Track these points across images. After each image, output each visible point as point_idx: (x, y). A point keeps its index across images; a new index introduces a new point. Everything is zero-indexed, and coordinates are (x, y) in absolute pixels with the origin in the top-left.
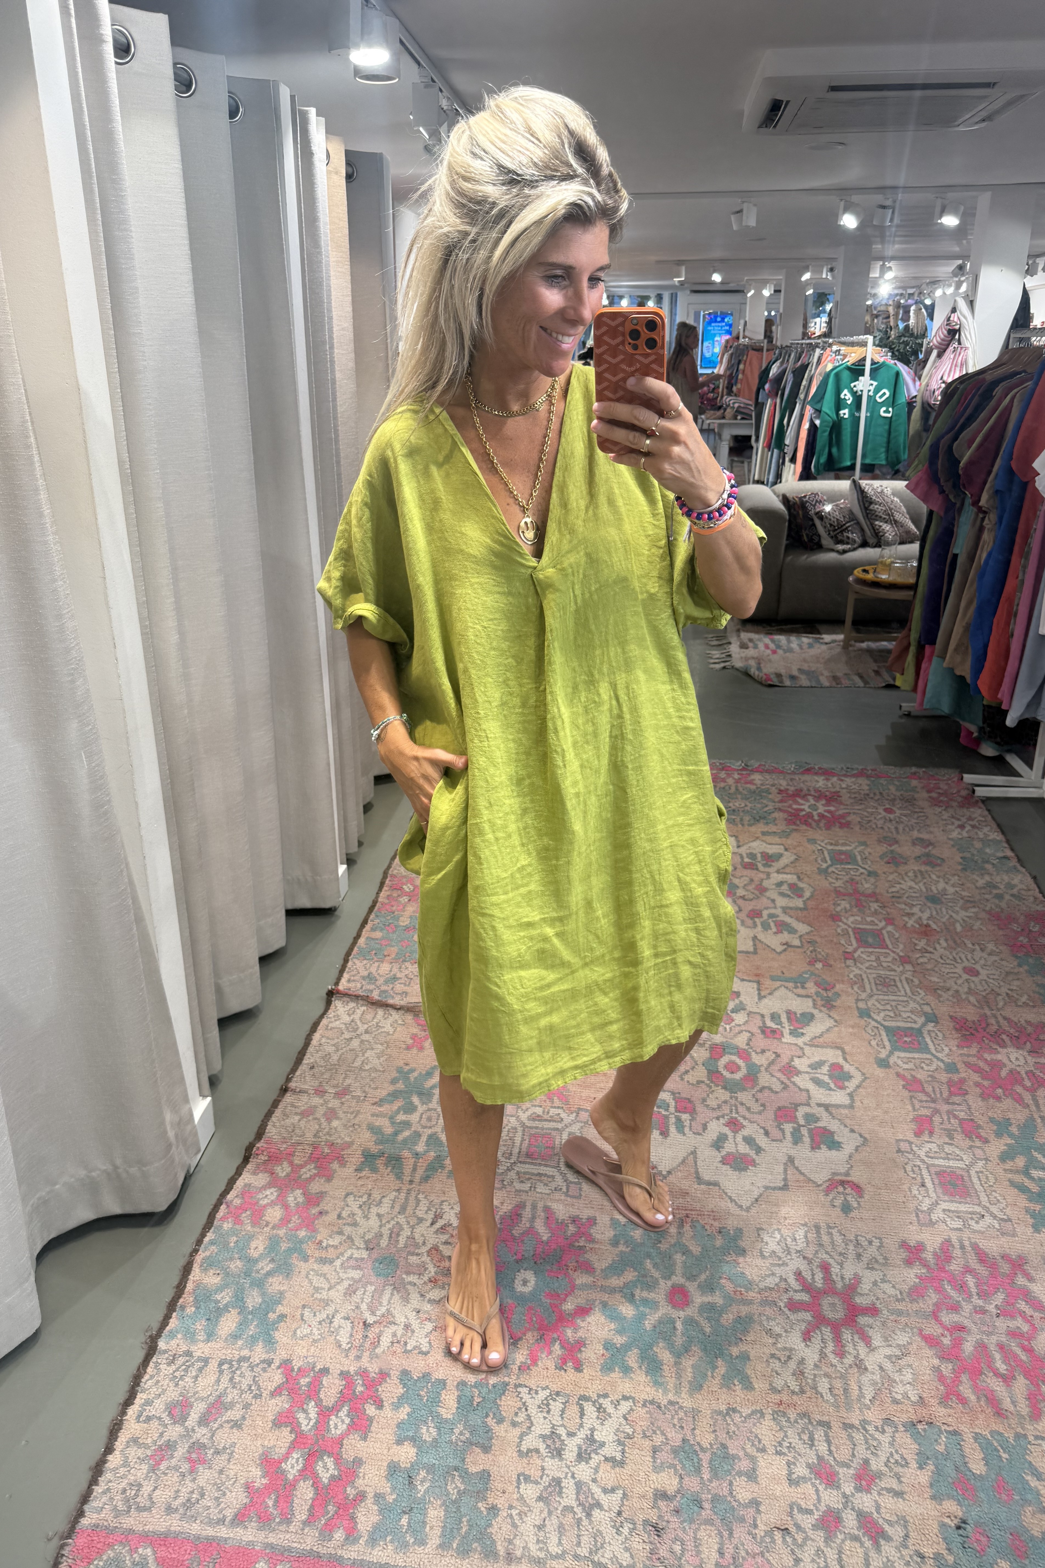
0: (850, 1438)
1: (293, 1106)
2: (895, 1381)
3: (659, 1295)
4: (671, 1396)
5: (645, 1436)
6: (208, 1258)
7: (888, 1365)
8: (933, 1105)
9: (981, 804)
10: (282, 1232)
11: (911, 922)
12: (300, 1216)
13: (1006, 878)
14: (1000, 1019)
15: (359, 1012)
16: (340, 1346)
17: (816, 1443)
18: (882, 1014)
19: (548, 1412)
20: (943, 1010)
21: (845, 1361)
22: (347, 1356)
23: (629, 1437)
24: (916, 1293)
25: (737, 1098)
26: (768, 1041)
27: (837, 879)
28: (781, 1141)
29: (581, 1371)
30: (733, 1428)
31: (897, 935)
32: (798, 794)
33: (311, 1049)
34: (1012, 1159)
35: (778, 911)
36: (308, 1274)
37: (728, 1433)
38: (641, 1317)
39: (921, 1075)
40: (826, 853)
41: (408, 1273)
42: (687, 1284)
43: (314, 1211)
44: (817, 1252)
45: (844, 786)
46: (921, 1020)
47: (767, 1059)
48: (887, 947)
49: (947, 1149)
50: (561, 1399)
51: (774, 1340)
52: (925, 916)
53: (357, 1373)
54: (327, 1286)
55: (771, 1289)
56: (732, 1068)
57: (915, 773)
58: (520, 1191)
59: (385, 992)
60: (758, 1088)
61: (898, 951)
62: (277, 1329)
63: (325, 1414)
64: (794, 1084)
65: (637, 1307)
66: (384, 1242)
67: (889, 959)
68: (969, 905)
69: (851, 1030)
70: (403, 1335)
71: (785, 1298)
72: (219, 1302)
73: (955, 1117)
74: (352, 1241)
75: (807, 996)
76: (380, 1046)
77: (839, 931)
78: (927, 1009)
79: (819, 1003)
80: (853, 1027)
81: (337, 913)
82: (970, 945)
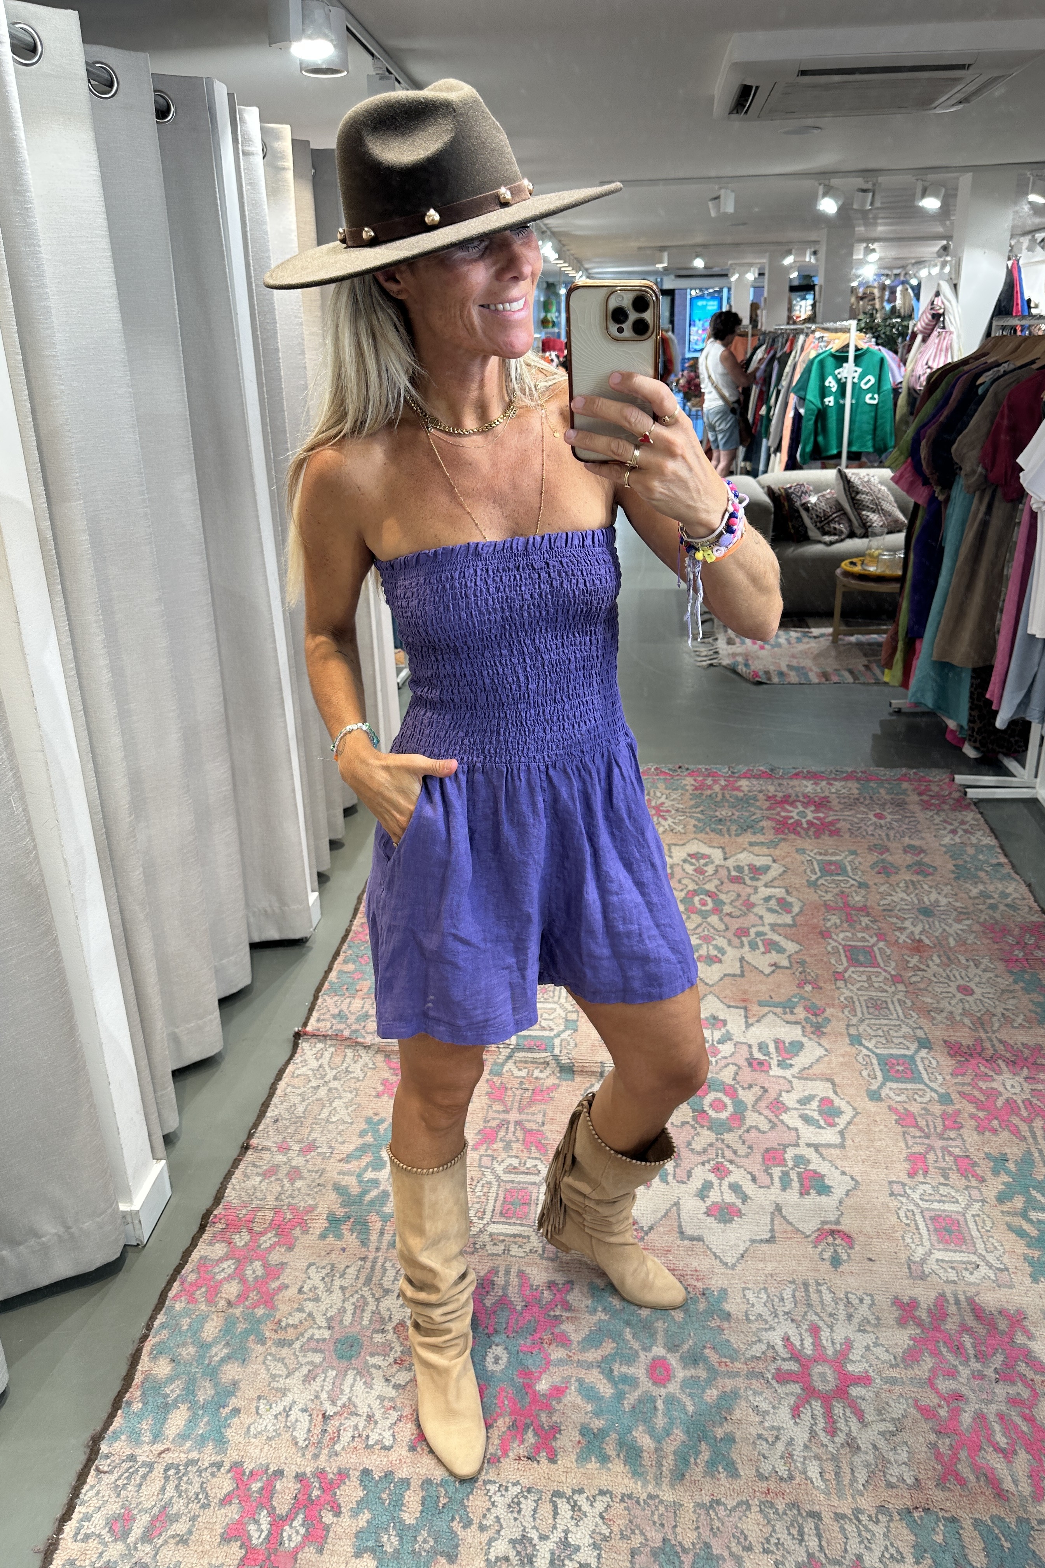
0: (843, 1529)
1: (255, 1165)
2: (889, 1462)
3: (639, 1371)
4: (650, 1488)
5: (623, 1537)
6: (158, 1344)
7: (882, 1443)
8: (927, 1141)
9: (973, 807)
10: (238, 1311)
11: (903, 938)
12: (258, 1292)
13: (1000, 886)
14: (996, 1042)
15: (327, 1055)
16: (296, 1443)
17: (806, 1537)
18: (874, 1041)
19: (519, 1512)
20: (938, 1034)
21: (837, 1439)
22: (303, 1455)
23: (605, 1539)
24: (911, 1357)
25: (723, 1140)
26: (756, 1075)
27: (826, 892)
28: (768, 1187)
29: (555, 1462)
30: (717, 1524)
31: (888, 952)
32: (786, 800)
33: (275, 1100)
34: (1011, 1199)
35: (767, 929)
36: (265, 1358)
37: (712, 1529)
38: (620, 1396)
39: (915, 1108)
40: (815, 863)
41: (372, 1355)
42: (668, 1356)
43: (274, 1285)
44: (806, 1313)
45: (833, 790)
46: (914, 1047)
47: (754, 1095)
48: (879, 966)
49: (943, 1190)
50: (532, 1497)
51: (761, 1418)
52: (917, 930)
53: (314, 1475)
54: (284, 1372)
55: (758, 1358)
56: (718, 1105)
57: (905, 775)
58: (493, 1255)
59: (356, 1031)
60: (745, 1127)
61: (889, 969)
62: (229, 1426)
63: (278, 1523)
64: (782, 1121)
65: (615, 1384)
66: (348, 1319)
67: (880, 979)
68: (963, 917)
69: (841, 1059)
70: (365, 1427)
71: (772, 1368)
72: (168, 1396)
73: (950, 1154)
74: (314, 1319)
75: (796, 1023)
76: (348, 1094)
77: (829, 949)
78: (920, 1033)
79: (809, 1029)
80: (843, 1056)
81: (308, 944)
82: (964, 961)
